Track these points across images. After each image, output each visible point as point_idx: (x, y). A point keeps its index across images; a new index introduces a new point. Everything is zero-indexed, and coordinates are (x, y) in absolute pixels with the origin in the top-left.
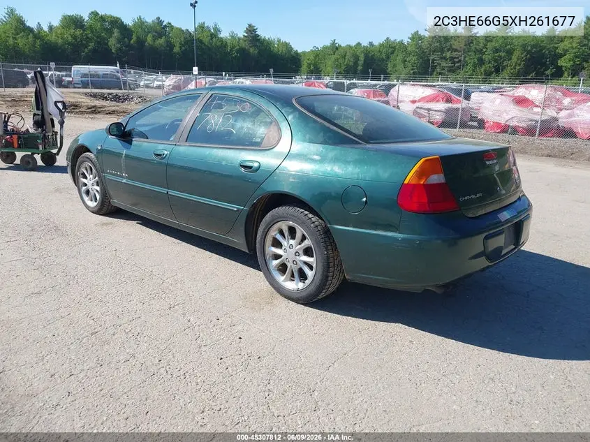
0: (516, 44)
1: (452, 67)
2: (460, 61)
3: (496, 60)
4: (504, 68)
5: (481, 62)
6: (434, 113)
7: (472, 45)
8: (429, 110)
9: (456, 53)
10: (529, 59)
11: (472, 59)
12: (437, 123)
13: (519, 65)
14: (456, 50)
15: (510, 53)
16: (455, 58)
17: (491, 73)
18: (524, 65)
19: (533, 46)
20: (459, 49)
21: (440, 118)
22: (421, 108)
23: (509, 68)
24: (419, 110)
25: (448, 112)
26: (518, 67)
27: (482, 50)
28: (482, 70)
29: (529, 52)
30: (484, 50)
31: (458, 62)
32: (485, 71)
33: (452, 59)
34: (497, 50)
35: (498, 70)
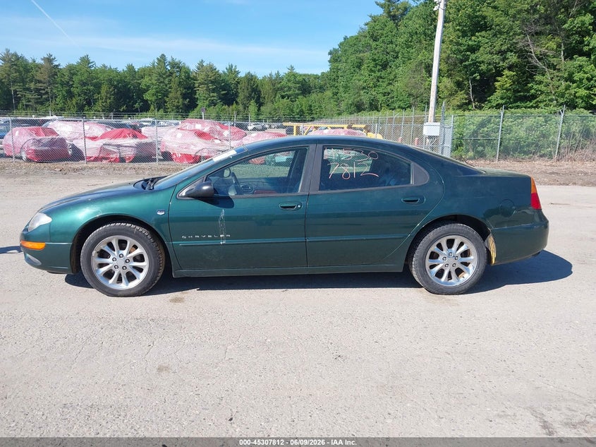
0: (102, 78)
1: (39, 99)
2: (47, 93)
3: (85, 94)
4: (95, 101)
5: (70, 95)
6: (125, 149)
7: (56, 77)
8: (119, 146)
9: (40, 85)
10: (117, 94)
11: (60, 92)
12: (129, 158)
13: (110, 98)
14: (40, 82)
15: (98, 86)
16: (41, 89)
17: (84, 106)
18: (114, 99)
19: (119, 82)
20: (42, 80)
21: (132, 153)
22: (109, 145)
23: (100, 101)
24: (107, 147)
25: (139, 146)
26: (108, 101)
27: (68, 83)
28: (74, 102)
29: (115, 87)
30: (71, 83)
31: (44, 94)
32: (77, 103)
33: (37, 90)
34: (84, 84)
35: (90, 103)
